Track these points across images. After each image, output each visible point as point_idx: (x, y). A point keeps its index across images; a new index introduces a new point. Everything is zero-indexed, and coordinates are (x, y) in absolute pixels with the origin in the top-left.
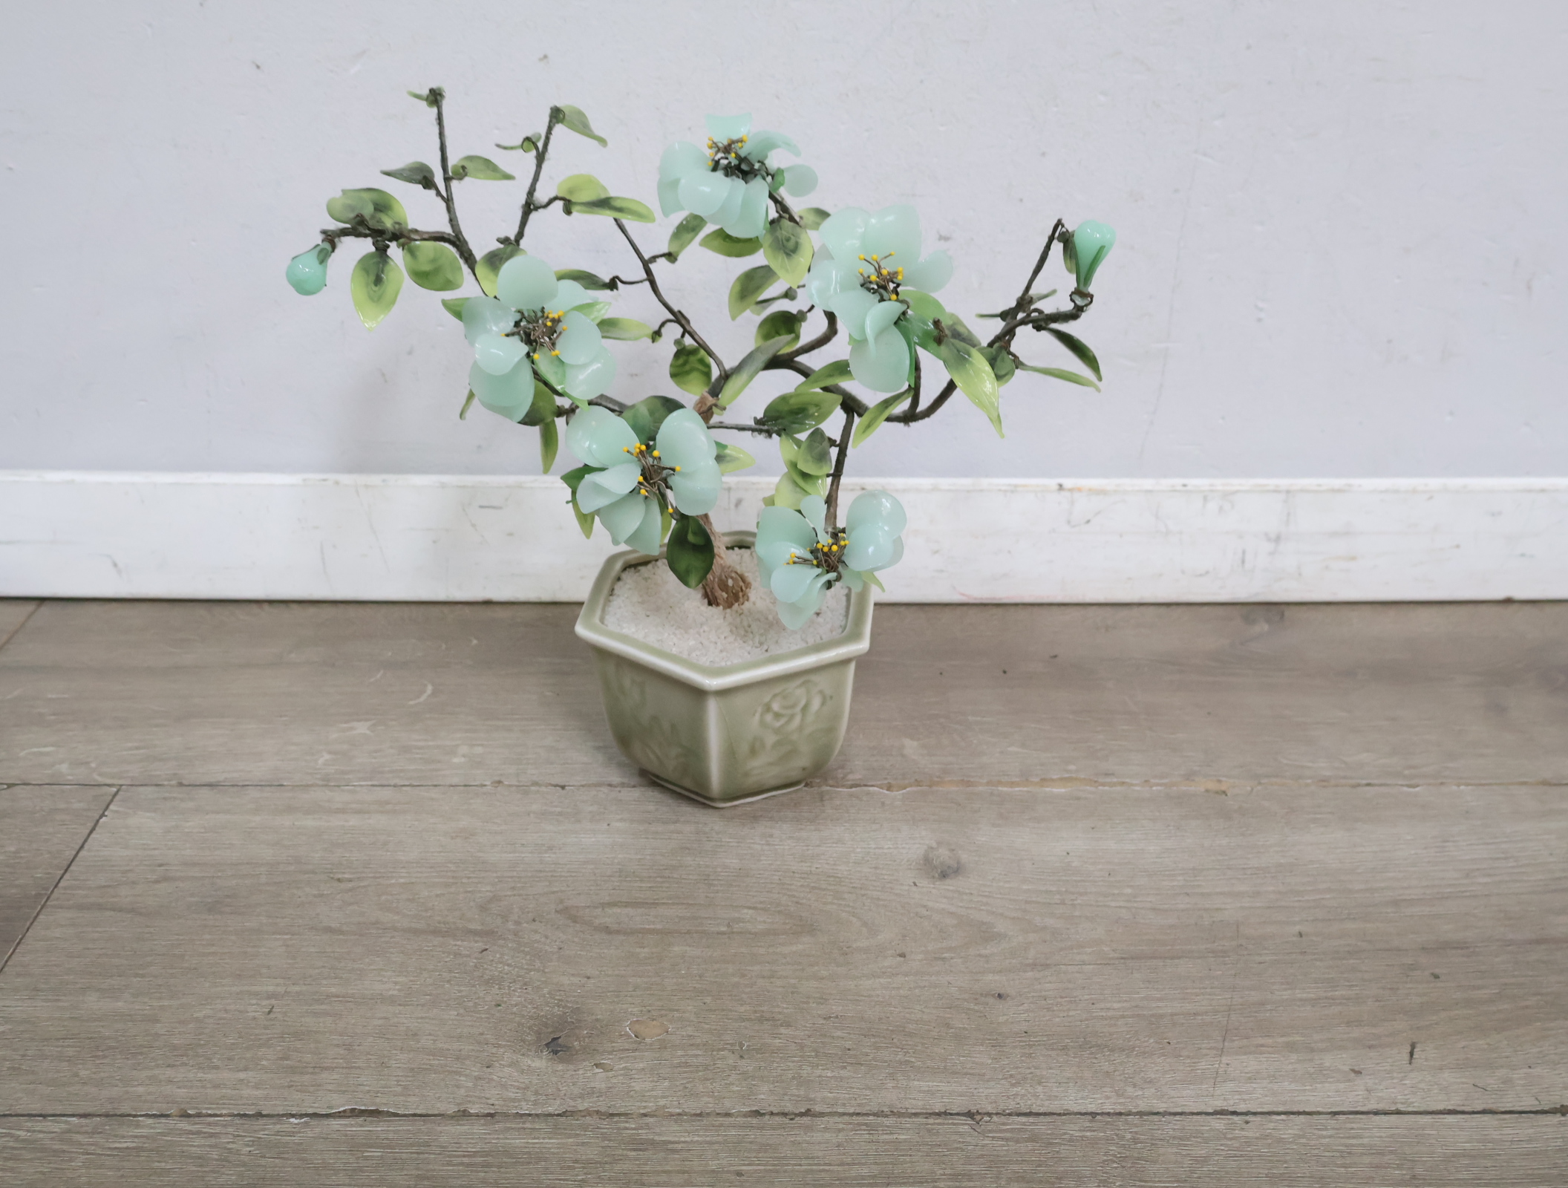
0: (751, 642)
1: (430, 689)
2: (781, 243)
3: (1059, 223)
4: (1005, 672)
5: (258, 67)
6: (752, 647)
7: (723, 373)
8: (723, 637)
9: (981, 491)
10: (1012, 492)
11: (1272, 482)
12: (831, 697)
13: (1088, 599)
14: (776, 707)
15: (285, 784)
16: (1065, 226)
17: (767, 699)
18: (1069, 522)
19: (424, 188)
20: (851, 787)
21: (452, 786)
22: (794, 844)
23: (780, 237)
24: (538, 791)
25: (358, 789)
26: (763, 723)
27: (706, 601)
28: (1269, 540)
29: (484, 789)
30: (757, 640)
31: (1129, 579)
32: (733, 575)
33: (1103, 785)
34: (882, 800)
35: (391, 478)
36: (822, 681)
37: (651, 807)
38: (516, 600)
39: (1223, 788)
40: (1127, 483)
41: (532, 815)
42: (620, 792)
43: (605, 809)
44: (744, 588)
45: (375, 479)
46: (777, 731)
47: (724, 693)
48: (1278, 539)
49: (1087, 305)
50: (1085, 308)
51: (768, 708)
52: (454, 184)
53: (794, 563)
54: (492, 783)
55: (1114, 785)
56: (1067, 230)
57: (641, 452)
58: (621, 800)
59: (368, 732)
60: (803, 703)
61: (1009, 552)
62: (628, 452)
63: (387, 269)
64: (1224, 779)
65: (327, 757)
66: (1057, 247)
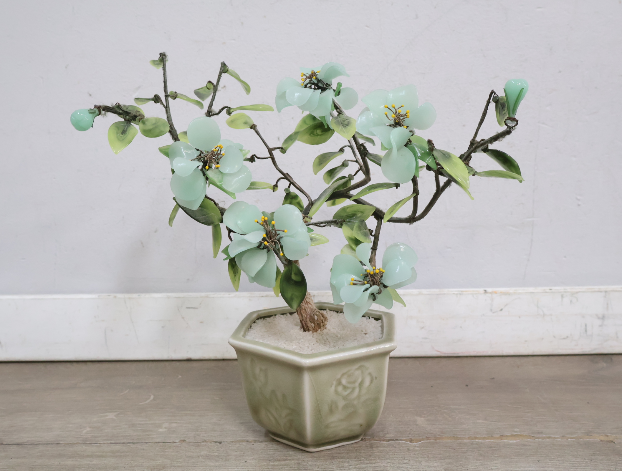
0: (328, 346)
1: (152, 397)
3: (493, 92)
4: (467, 386)
5: (90, 95)
6: (329, 348)
7: (310, 201)
8: (312, 344)
9: (444, 294)
10: (460, 294)
11: (596, 288)
12: (376, 378)
13: (505, 353)
14: (344, 381)
15: (61, 443)
16: (496, 94)
17: (339, 376)
18: (491, 310)
19: (155, 102)
20: (389, 440)
21: (156, 443)
23: (339, 120)
24: (206, 445)
25: (102, 445)
26: (336, 392)
27: (302, 330)
28: (599, 318)
29: (175, 444)
30: (332, 344)
31: (526, 341)
32: (317, 313)
33: (538, 438)
34: (408, 447)
35: (143, 295)
36: (370, 366)
37: (271, 452)
38: (204, 358)
39: (611, 439)
40: (520, 290)
41: (200, 457)
42: (253, 444)
44: (323, 320)
45: (135, 296)
46: (345, 398)
47: (314, 369)
48: (603, 318)
49: (514, 126)
50: (514, 128)
51: (339, 383)
52: (170, 99)
53: (354, 284)
54: (180, 441)
55: (544, 438)
56: (497, 95)
57: (265, 221)
58: (254, 449)
59: (114, 418)
60: (360, 380)
61: (461, 327)
62: (258, 222)
63: (129, 129)
64: (609, 435)
65: (88, 429)
66: (492, 105)
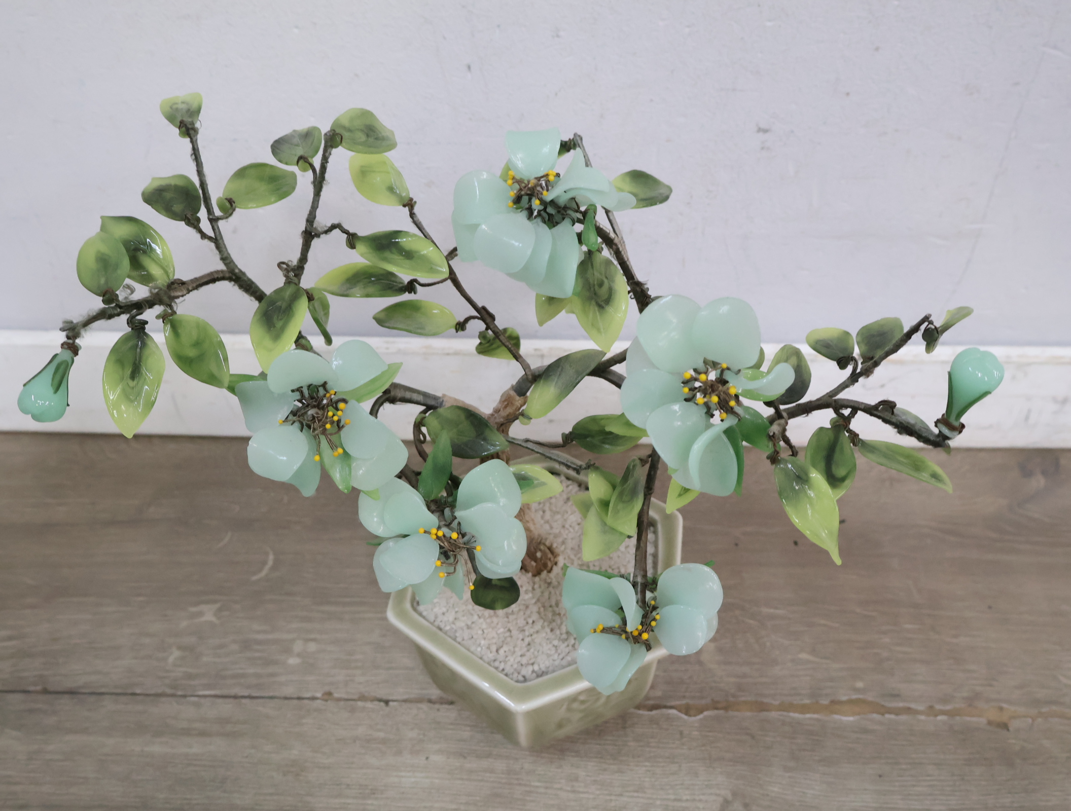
2: (592, 289)
3: (926, 319)
4: (795, 543)
7: (528, 373)
12: (637, 679)
14: (582, 698)
15: (137, 691)
17: (573, 696)
20: (652, 708)
21: (287, 698)
22: (598, 792)
23: (591, 281)
24: (364, 708)
26: (569, 709)
28: (1056, 402)
29: (316, 703)
32: (542, 547)
34: (681, 728)
39: (1005, 719)
41: (357, 742)
42: (438, 710)
43: (424, 735)
44: (552, 559)
46: (583, 711)
48: (1065, 401)
49: (955, 434)
51: (574, 700)
54: (323, 695)
56: (935, 327)
58: (439, 722)
59: (214, 619)
63: (146, 352)
64: (1005, 705)
65: (176, 653)
